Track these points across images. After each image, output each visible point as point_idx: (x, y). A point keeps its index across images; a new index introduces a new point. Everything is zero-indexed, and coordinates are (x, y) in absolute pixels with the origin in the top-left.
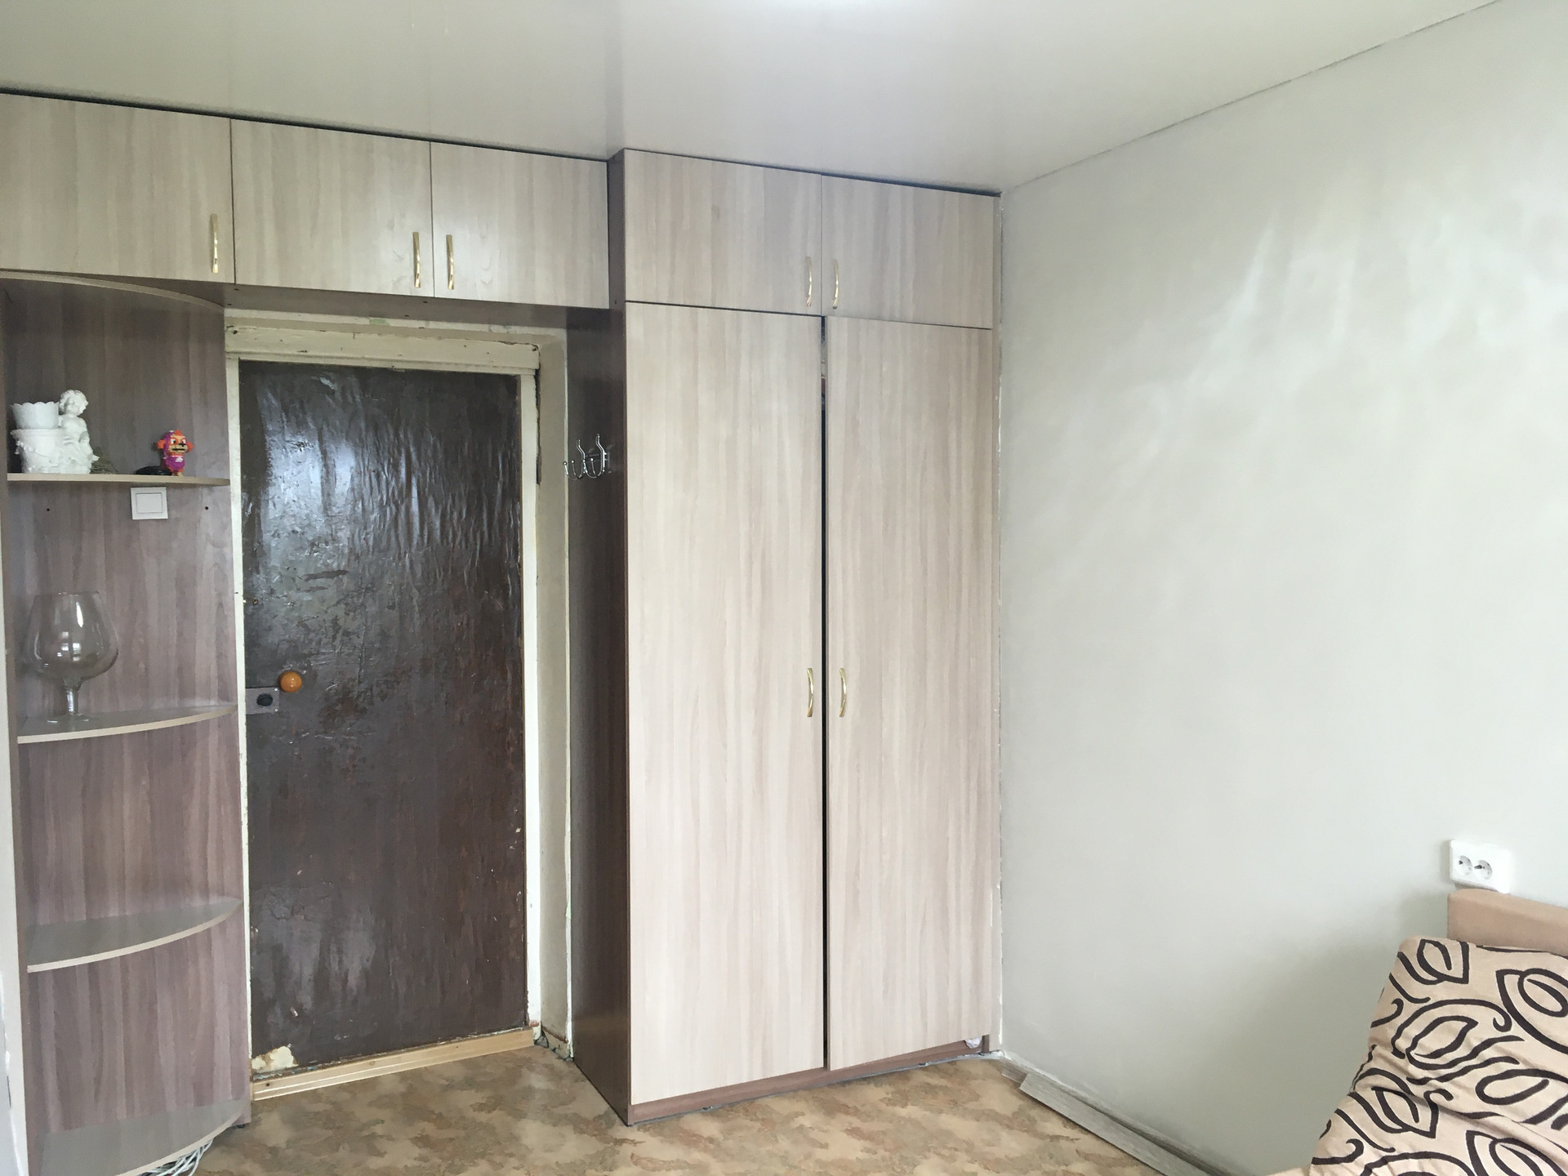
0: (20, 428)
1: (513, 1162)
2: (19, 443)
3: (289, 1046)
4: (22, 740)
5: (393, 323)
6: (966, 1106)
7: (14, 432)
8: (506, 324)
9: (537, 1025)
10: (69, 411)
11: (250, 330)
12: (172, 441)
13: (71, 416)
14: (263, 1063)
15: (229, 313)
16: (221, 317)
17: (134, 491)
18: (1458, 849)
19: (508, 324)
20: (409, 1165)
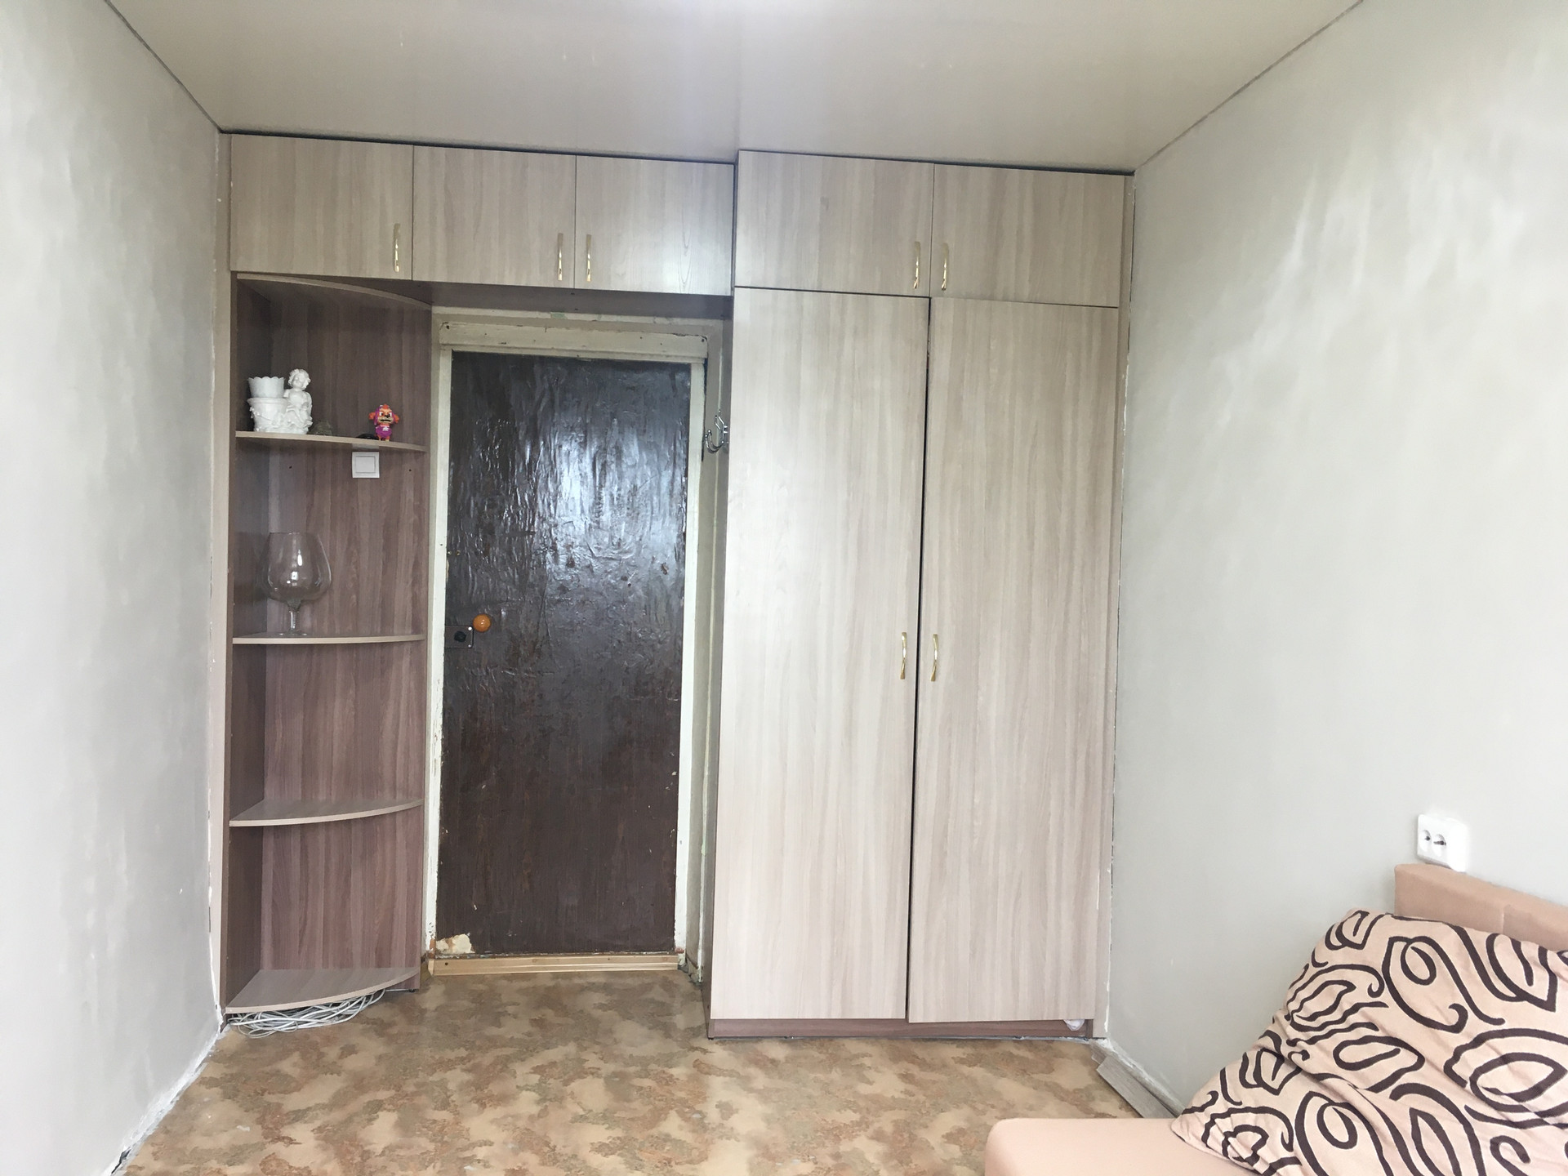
0: (257, 396)
1: (597, 1048)
2: (252, 409)
3: (469, 934)
4: (237, 641)
5: (570, 316)
6: (1032, 1076)
7: (249, 400)
8: (668, 316)
9: (682, 952)
10: (295, 387)
11: (462, 326)
12: (381, 413)
13: (296, 390)
14: (446, 946)
15: (438, 310)
16: (429, 313)
17: (354, 454)
18: (1425, 822)
19: (671, 317)
20: (515, 1037)
